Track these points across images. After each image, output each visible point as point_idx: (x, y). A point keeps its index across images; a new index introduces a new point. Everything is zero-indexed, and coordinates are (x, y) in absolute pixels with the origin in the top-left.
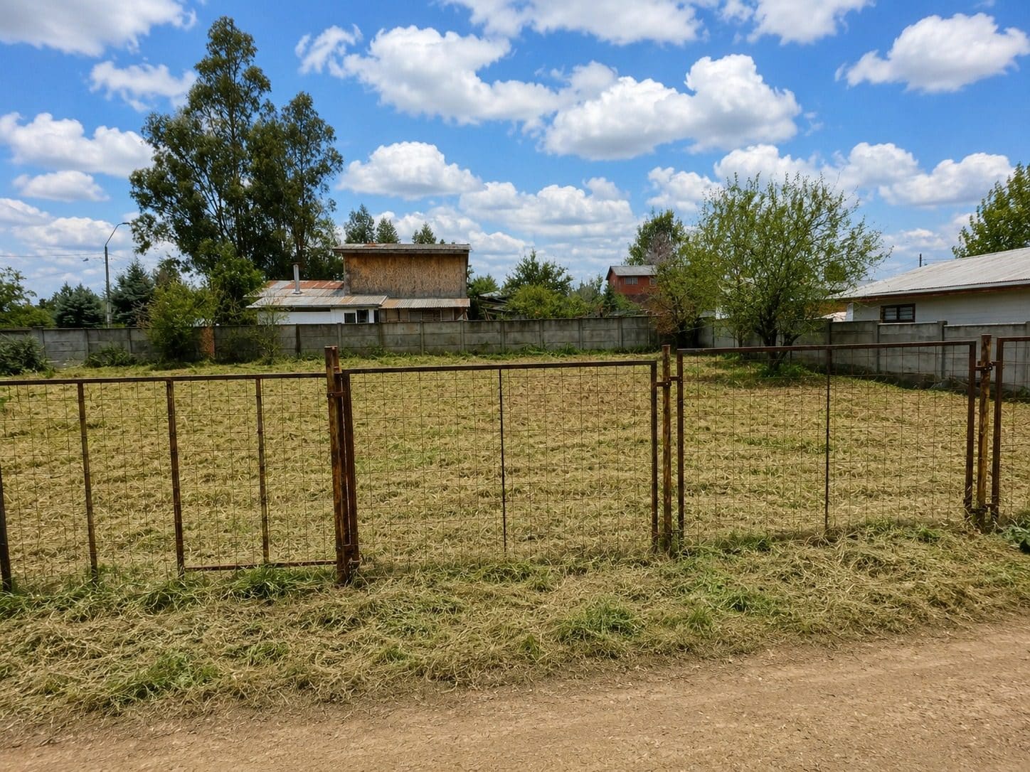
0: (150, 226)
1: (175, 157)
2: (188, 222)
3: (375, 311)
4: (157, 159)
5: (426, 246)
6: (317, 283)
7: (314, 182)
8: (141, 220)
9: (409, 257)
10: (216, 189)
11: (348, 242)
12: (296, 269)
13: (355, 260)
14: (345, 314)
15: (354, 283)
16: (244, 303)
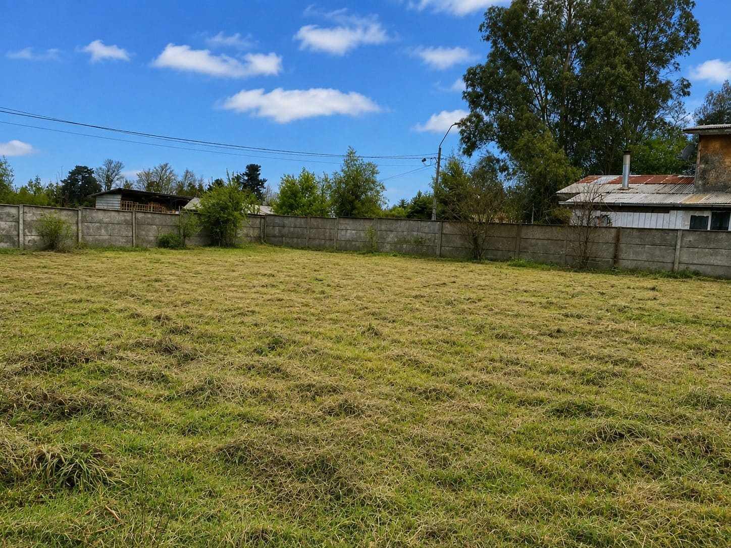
0: (476, 125)
8: (470, 118)
12: (627, 159)
13: (716, 145)
14: (692, 216)
15: (712, 176)
16: (556, 199)
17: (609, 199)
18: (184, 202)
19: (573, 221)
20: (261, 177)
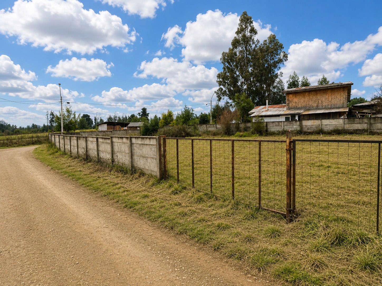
0: (221, 92)
1: (229, 66)
2: (232, 89)
3: (298, 116)
4: (224, 68)
5: (325, 85)
6: (275, 106)
7: (275, 67)
8: (219, 89)
9: (316, 91)
10: (241, 75)
11: (288, 88)
12: (267, 101)
13: (291, 96)
14: (285, 117)
15: (290, 105)
16: (248, 115)
17: (263, 114)
18: (128, 124)
19: (254, 121)
20: (147, 113)
